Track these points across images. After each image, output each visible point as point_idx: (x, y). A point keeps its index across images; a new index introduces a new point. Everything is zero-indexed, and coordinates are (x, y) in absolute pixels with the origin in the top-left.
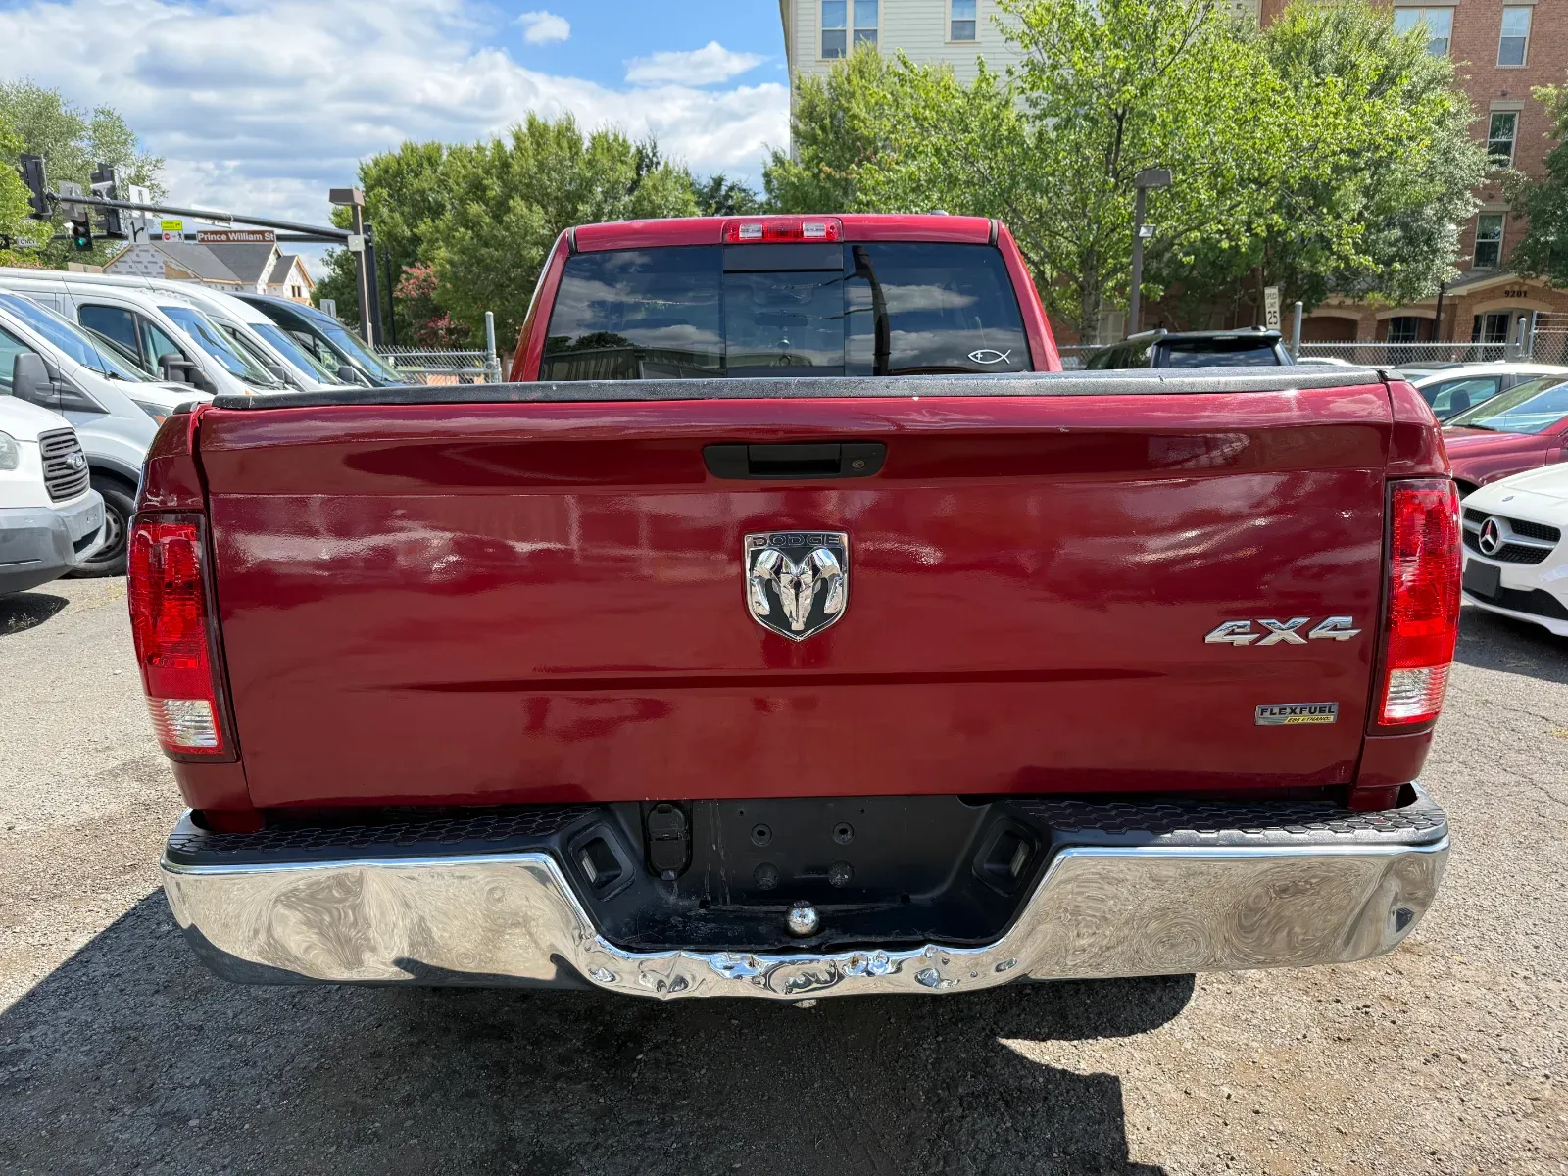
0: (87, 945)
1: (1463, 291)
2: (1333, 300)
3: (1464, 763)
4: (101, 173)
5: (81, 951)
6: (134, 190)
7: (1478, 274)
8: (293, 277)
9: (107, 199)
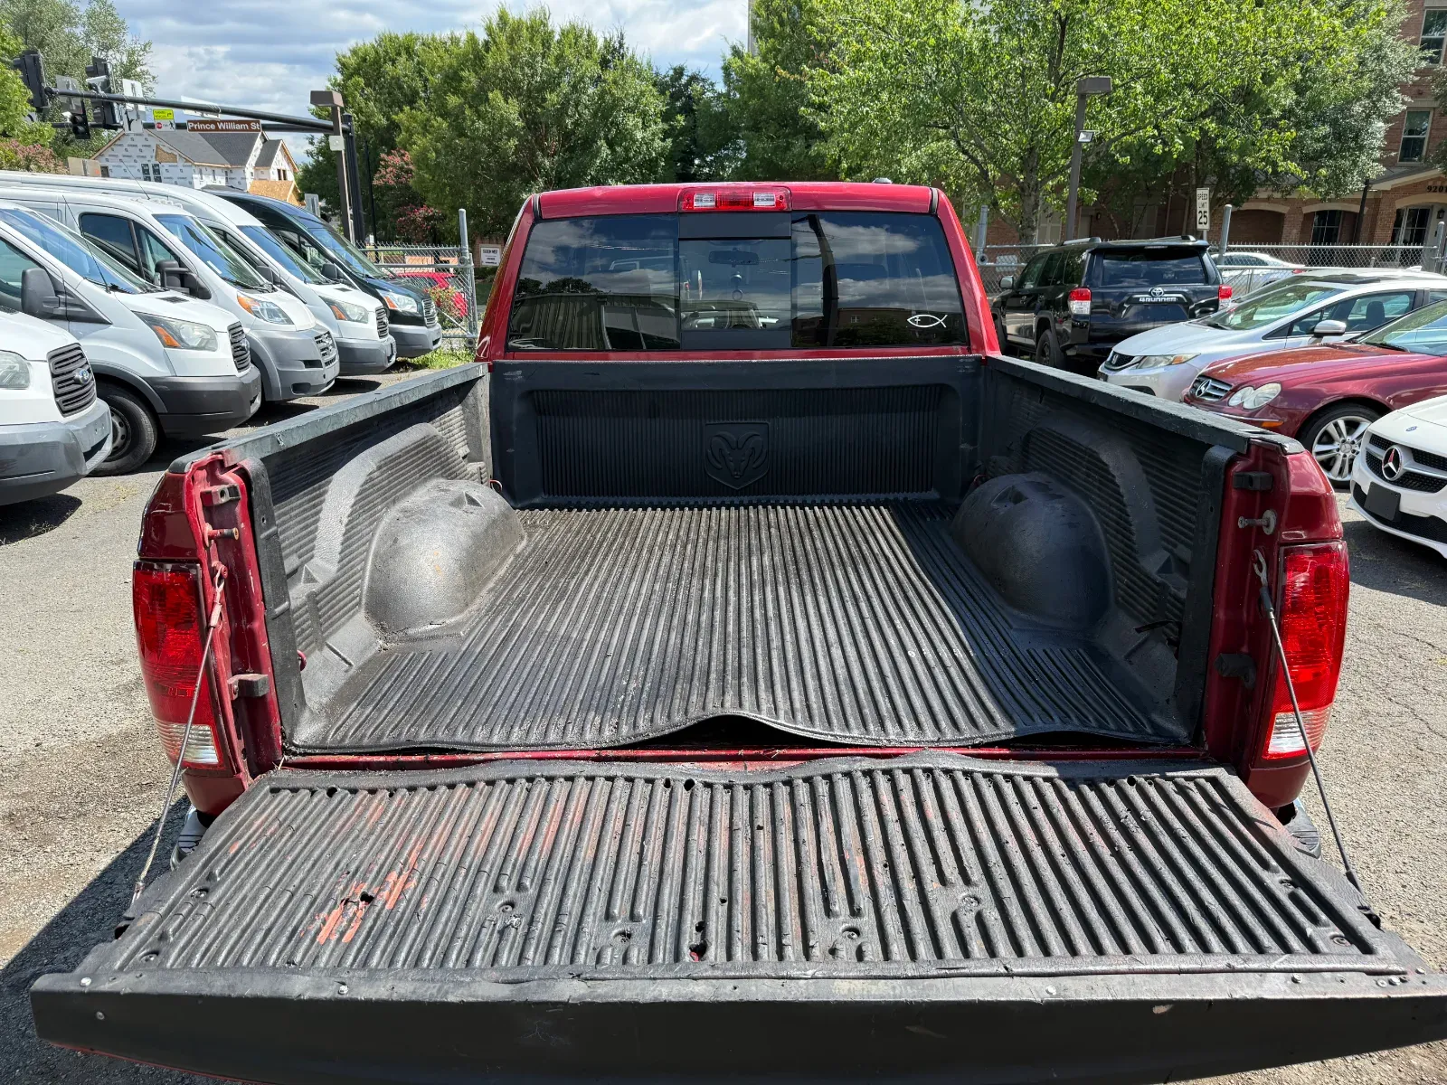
0: (110, 865)
1: (1387, 186)
2: (1263, 195)
3: (1353, 691)
4: (95, 66)
5: (105, 872)
6: (127, 83)
7: (1403, 170)
8: (279, 161)
9: (102, 93)
